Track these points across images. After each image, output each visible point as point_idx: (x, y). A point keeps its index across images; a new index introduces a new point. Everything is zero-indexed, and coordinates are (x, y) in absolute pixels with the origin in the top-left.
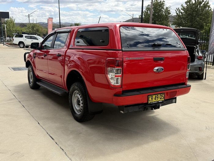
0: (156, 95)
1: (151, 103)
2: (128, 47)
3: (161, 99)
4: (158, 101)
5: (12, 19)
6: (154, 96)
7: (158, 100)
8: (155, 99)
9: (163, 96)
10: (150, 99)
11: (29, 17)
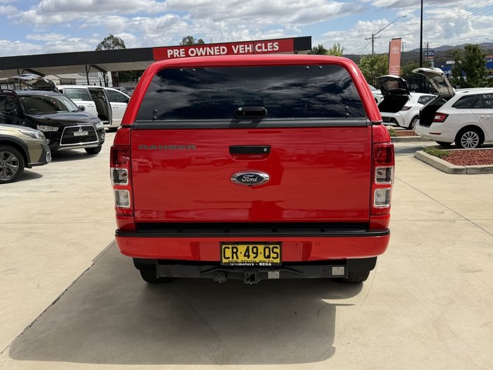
0: (251, 247)
1: (229, 263)
2: (154, 119)
3: (269, 257)
4: (255, 263)
5: (337, 49)
6: (242, 248)
7: (257, 260)
8: (245, 256)
9: (278, 251)
10: (228, 253)
11: (373, 41)
